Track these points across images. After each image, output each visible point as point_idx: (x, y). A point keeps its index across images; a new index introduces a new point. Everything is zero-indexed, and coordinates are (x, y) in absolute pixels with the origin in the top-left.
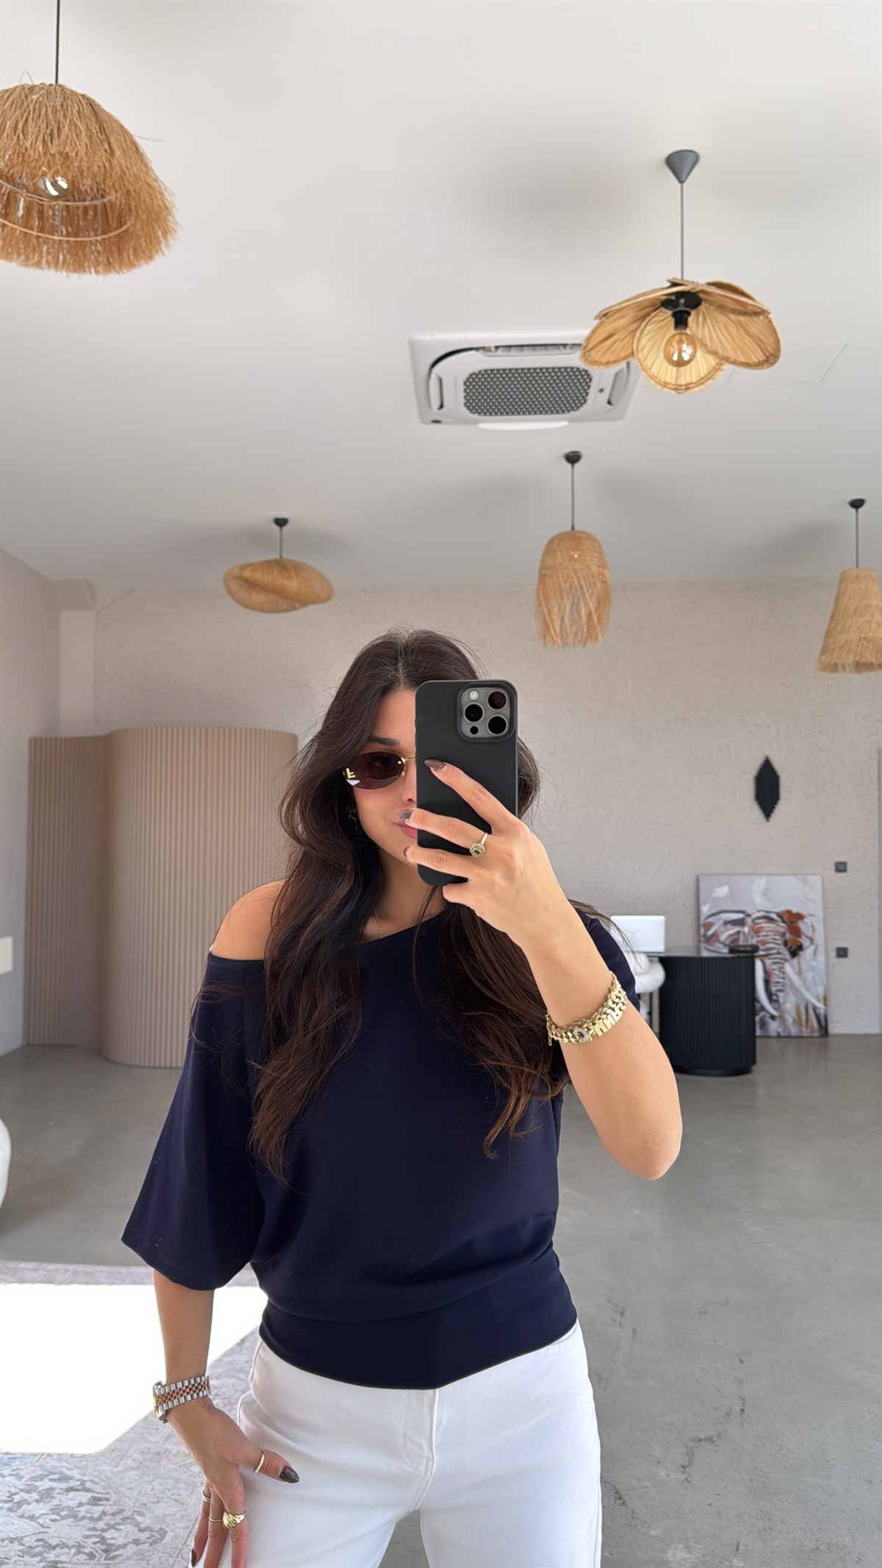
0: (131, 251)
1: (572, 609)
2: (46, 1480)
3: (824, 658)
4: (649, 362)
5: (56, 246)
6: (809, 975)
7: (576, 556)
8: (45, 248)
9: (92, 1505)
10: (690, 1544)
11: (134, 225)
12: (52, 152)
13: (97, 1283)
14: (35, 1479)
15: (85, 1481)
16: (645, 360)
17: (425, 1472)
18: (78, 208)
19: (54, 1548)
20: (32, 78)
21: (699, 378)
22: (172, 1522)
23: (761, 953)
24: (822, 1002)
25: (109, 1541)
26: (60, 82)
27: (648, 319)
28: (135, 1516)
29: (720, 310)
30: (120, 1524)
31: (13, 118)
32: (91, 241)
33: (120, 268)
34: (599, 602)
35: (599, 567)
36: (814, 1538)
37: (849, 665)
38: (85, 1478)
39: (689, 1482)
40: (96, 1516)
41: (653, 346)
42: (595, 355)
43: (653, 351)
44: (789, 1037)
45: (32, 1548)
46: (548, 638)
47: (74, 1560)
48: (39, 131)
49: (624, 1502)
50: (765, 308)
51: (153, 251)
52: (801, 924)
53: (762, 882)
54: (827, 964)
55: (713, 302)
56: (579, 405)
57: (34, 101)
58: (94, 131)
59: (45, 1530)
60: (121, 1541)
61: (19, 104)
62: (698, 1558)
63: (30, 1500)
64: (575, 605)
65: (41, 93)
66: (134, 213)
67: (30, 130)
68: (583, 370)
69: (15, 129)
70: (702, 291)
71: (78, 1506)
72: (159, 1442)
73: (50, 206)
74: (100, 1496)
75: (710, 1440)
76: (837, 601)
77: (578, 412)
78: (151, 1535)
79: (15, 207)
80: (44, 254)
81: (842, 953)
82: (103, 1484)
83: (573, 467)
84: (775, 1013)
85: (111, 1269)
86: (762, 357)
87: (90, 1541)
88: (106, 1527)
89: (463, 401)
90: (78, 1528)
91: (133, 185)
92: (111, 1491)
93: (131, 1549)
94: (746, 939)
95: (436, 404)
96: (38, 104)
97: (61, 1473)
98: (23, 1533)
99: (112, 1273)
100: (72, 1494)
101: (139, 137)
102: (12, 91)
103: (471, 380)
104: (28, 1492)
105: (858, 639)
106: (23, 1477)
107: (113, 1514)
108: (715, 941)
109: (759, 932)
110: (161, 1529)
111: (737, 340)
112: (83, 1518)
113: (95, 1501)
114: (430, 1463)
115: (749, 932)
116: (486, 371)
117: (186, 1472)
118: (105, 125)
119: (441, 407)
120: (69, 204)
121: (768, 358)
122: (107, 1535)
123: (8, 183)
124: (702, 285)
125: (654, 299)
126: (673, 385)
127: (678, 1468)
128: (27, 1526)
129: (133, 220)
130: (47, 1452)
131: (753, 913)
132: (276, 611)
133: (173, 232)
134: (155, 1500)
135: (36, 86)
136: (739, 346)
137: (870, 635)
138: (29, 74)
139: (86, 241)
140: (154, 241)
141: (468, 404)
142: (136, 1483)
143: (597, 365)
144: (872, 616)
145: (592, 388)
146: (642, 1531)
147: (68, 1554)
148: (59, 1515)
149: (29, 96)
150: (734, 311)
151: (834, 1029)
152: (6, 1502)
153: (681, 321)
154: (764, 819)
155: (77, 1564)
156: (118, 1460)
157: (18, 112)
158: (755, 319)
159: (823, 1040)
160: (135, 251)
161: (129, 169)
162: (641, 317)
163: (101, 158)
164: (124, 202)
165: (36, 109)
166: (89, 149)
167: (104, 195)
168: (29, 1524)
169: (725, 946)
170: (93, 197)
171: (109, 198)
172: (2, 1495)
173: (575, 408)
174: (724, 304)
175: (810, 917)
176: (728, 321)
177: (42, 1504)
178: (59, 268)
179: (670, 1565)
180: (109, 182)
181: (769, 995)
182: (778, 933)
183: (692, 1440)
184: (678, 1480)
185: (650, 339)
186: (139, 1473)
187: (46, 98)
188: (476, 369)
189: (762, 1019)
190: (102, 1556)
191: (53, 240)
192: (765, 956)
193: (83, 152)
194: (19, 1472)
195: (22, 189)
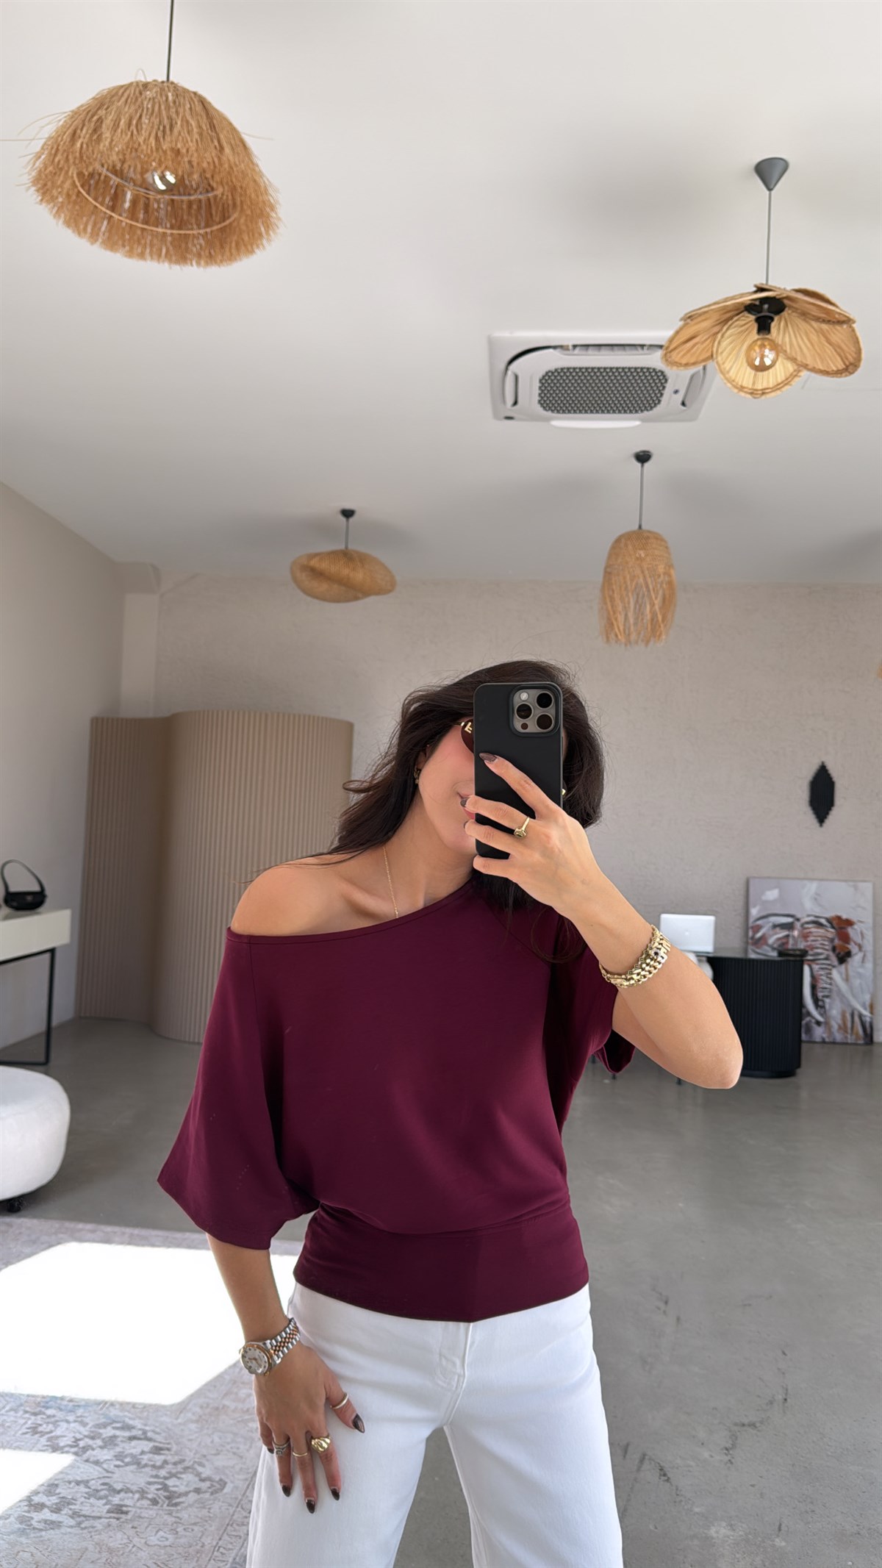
0: (233, 245)
1: (636, 607)
2: (109, 1428)
4: (727, 366)
5: (160, 238)
6: (856, 982)
7: (643, 556)
8: (149, 239)
9: (155, 1454)
10: (733, 1522)
11: (238, 220)
12: (164, 148)
14: (98, 1426)
15: (147, 1431)
16: (724, 363)
17: (457, 1387)
18: (182, 201)
19: (119, 1492)
20: (146, 75)
21: (775, 384)
22: (231, 1474)
23: (809, 958)
24: (868, 1008)
25: (171, 1489)
26: (172, 79)
27: (730, 323)
28: (196, 1466)
29: (803, 318)
30: (181, 1473)
31: (127, 115)
32: (193, 235)
33: (221, 261)
34: (664, 602)
35: (665, 566)
36: (855, 1523)
38: (147, 1428)
39: (732, 1463)
40: (158, 1464)
41: (733, 349)
42: (675, 356)
43: (732, 355)
44: (834, 1043)
45: (97, 1491)
46: (613, 636)
47: (138, 1504)
48: (152, 127)
49: (669, 1479)
50: (851, 317)
51: (255, 247)
52: (850, 931)
53: (812, 887)
54: (875, 972)
55: (797, 309)
56: (653, 405)
57: (148, 98)
58: (205, 128)
59: (109, 1475)
60: (183, 1489)
61: (133, 100)
62: (741, 1536)
63: (94, 1446)
64: (640, 603)
66: (239, 208)
67: (144, 126)
68: (660, 371)
69: (130, 124)
70: (788, 298)
71: (141, 1454)
72: (217, 1399)
73: (155, 199)
74: (161, 1445)
75: (753, 1425)
77: (651, 412)
78: (212, 1485)
79: (122, 199)
80: (148, 246)
82: (164, 1434)
83: (642, 466)
84: (820, 1019)
86: (841, 366)
87: (153, 1488)
88: (167, 1475)
89: (537, 398)
90: (142, 1475)
91: (239, 181)
92: (172, 1441)
93: (192, 1497)
94: (796, 942)
95: (510, 400)
96: (151, 102)
97: (124, 1422)
98: (88, 1476)
99: (167, 1237)
100: (134, 1443)
101: (244, 134)
102: (127, 87)
103: (547, 378)
104: (93, 1438)
106: (87, 1424)
107: (175, 1464)
108: (763, 944)
109: (808, 936)
110: (221, 1480)
111: (816, 347)
112: (146, 1465)
113: (157, 1450)
114: (461, 1379)
115: (799, 936)
116: (562, 369)
117: (244, 1428)
118: (215, 122)
119: (515, 403)
120: (174, 197)
121: (847, 367)
122: (170, 1482)
123: (117, 176)
124: (789, 291)
125: (739, 303)
126: (750, 389)
127: (722, 1449)
128: (92, 1471)
129: (235, 215)
130: (110, 1400)
131: (803, 918)
132: (338, 601)
133: (275, 227)
134: (214, 1452)
135: (149, 83)
136: (818, 354)
139: (189, 235)
140: (256, 235)
141: (542, 402)
142: (196, 1435)
143: (677, 366)
145: (667, 390)
146: (686, 1507)
147: (133, 1498)
148: (123, 1461)
149: (143, 92)
150: (818, 319)
152: (71, 1446)
153: (764, 326)
154: (818, 825)
155: (140, 1508)
156: (178, 1413)
157: (132, 108)
158: (838, 327)
159: (868, 1047)
160: (237, 244)
161: (236, 165)
162: (725, 320)
163: (210, 155)
164: (230, 197)
165: (149, 106)
166: (200, 145)
167: (210, 189)
168: (94, 1469)
169: (774, 949)
170: (198, 192)
171: (215, 193)
172: (67, 1440)
173: (649, 408)
174: (808, 311)
175: (859, 924)
176: (809, 327)
177: (105, 1451)
178: (161, 260)
179: (714, 1541)
180: (217, 178)
181: (816, 1000)
182: (826, 939)
183: (736, 1424)
184: (721, 1461)
185: (731, 343)
186: (198, 1426)
187: (159, 97)
188: (552, 367)
189: (808, 1024)
190: (166, 1503)
191: (157, 232)
192: (813, 961)
193: (193, 149)
194: (82, 1420)
195: (130, 183)
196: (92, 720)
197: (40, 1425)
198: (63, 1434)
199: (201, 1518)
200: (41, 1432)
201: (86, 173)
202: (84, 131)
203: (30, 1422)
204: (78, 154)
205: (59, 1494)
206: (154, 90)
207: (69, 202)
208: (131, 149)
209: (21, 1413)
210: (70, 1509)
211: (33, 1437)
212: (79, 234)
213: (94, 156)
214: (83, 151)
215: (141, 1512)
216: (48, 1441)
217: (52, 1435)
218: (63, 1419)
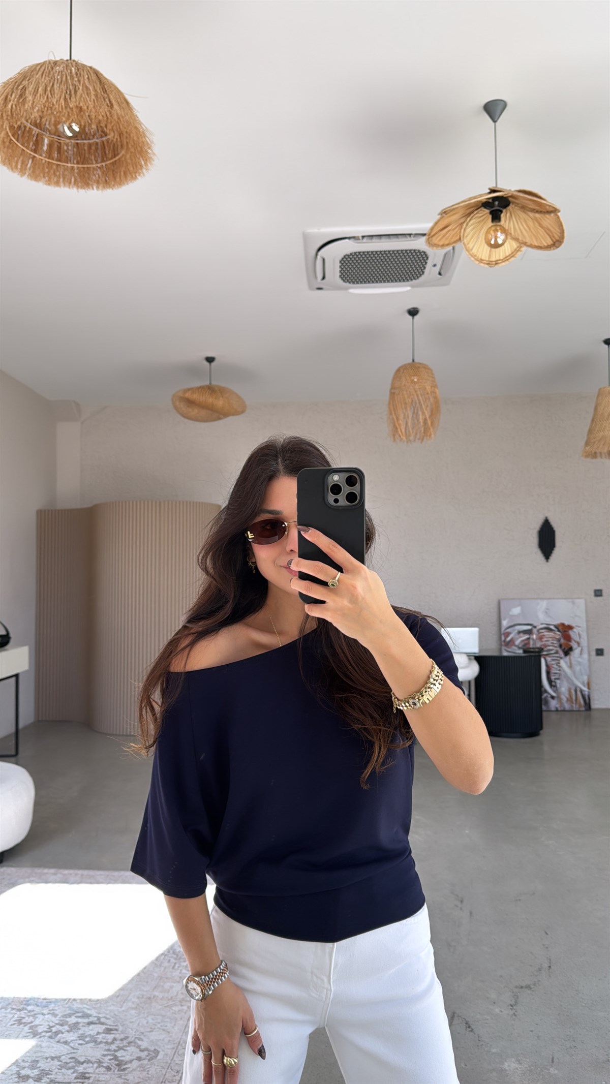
0: (122, 173)
1: (413, 417)
2: (73, 1017)
3: (587, 448)
4: (471, 246)
5: (69, 170)
6: (578, 668)
7: (416, 380)
8: (62, 171)
9: (107, 1034)
10: (519, 1058)
11: (125, 156)
12: (71, 106)
13: (98, 883)
14: (65, 1016)
15: (100, 1017)
16: (468, 244)
17: (326, 999)
18: (84, 144)
19: (82, 1063)
20: (56, 56)
21: (505, 256)
22: (162, 1045)
23: (545, 653)
24: (586, 686)
25: (120, 1058)
26: (73, 58)
27: (472, 215)
28: (137, 1041)
29: (523, 210)
30: (126, 1046)
31: (44, 83)
32: (93, 167)
33: (114, 186)
34: (432, 411)
35: (432, 387)
36: (605, 1053)
37: (605, 454)
38: (100, 1015)
39: (516, 1016)
40: (110, 1041)
41: (475, 233)
42: (435, 240)
43: (475, 237)
44: (564, 711)
45: (67, 1063)
46: (397, 436)
47: (97, 1071)
48: (62, 92)
49: (472, 1029)
50: (558, 208)
51: (137, 173)
52: (571, 633)
53: (543, 604)
54: (589, 660)
55: (518, 204)
56: (419, 276)
57: (58, 71)
58: (99, 91)
59: (75, 1051)
60: (128, 1058)
61: (47, 74)
62: (526, 1067)
63: (63, 1031)
64: (415, 414)
66: (125, 148)
67: (56, 91)
68: (423, 252)
69: (46, 90)
70: (512, 196)
71: (97, 1035)
72: (149, 991)
73: (65, 143)
74: (111, 1027)
75: (528, 987)
76: (596, 409)
77: (418, 280)
78: (149, 1054)
79: (41, 144)
80: (61, 176)
81: (599, 652)
82: (112, 1019)
83: (413, 318)
84: (554, 694)
85: (106, 873)
86: (550, 242)
87: (107, 1059)
88: (117, 1049)
89: (339, 274)
90: (98, 1049)
91: (125, 128)
92: (119, 1024)
93: (136, 1063)
94: (535, 643)
95: (320, 276)
96: (60, 74)
97: (83, 1012)
98: (60, 1053)
99: (108, 876)
100: (91, 1027)
101: (127, 94)
102: (42, 64)
103: (345, 259)
104: (62, 1025)
106: (57, 1015)
107: (122, 1040)
108: (512, 645)
109: (542, 638)
110: (155, 1050)
111: (532, 230)
112: (101, 1042)
113: (108, 1031)
114: (329, 992)
115: (537, 638)
116: (355, 253)
117: (169, 1011)
118: (106, 87)
119: (324, 278)
120: (79, 142)
121: (554, 243)
122: (119, 1054)
123: (37, 128)
124: (513, 192)
125: (478, 201)
126: (487, 261)
127: (508, 1006)
128: (62, 1049)
129: (123, 152)
130: (73, 997)
131: (538, 625)
132: (207, 421)
133: (151, 160)
134: (149, 1030)
135: (58, 61)
136: (534, 235)
139: (90, 168)
140: (139, 167)
141: (342, 276)
142: (135, 1018)
143: (436, 247)
145: (428, 264)
146: (486, 1049)
147: (93, 1067)
148: (84, 1040)
149: (54, 68)
150: (533, 211)
151: (595, 705)
152: (47, 1032)
153: (496, 217)
154: (545, 561)
155: (99, 1074)
156: (122, 1003)
157: (47, 79)
158: (547, 216)
159: (588, 712)
160: (125, 173)
161: (123, 117)
162: (468, 214)
163: (104, 110)
164: (119, 139)
165: (59, 77)
166: (96, 103)
167: (103, 135)
168: (64, 1047)
169: (519, 648)
170: (95, 137)
171: (108, 137)
172: (44, 1028)
173: (416, 278)
174: (527, 205)
175: (577, 628)
176: (527, 217)
177: (71, 1033)
178: (71, 186)
179: (507, 1072)
180: (109, 127)
181: (550, 681)
182: (554, 639)
183: (516, 987)
184: (508, 1014)
185: (473, 229)
186: (137, 1012)
187: (65, 71)
188: (348, 252)
189: (546, 698)
190: (117, 1069)
191: (67, 166)
192: (547, 655)
193: (91, 106)
194: (53, 1013)
195: (46, 132)
196: (37, 512)
197: (24, 1018)
198: (40, 1024)
199: (142, 1079)
200: (25, 1023)
201: (16, 126)
202: (13, 96)
203: (16, 1016)
204: (9, 113)
205: (40, 1067)
206: (62, 66)
207: (4, 147)
208: (48, 108)
209: (10, 1009)
210: (48, 1078)
211: (19, 1027)
212: (12, 169)
213: (22, 114)
214: (13, 110)
215: (99, 1077)
216: (31, 1028)
217: (33, 1024)
218: (39, 1012)
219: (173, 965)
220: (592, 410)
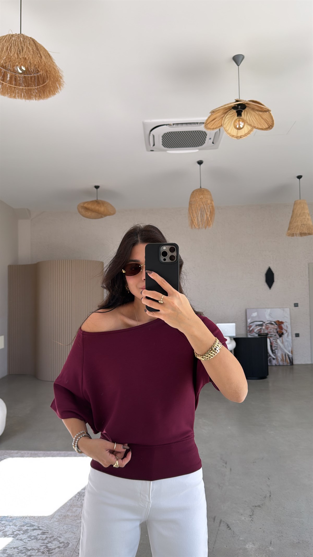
0: (48, 91)
2: (25, 527)
3: (289, 231)
4: (227, 128)
5: (21, 90)
6: (286, 344)
7: (202, 197)
8: (17, 91)
9: (42, 535)
10: (254, 542)
11: (49, 83)
12: (20, 57)
13: (39, 457)
14: (21, 526)
15: (39, 526)
16: (226, 128)
17: (148, 507)
18: (28, 77)
19: (30, 550)
20: (13, 32)
21: (245, 134)
22: (71, 540)
23: (269, 336)
24: (291, 353)
25: (49, 547)
26: (22, 33)
27: (227, 113)
28: (58, 538)
29: (253, 110)
30: (53, 541)
31: (6, 46)
32: (33, 89)
33: (44, 98)
34: (211, 213)
35: (210, 201)
36: (297, 539)
37: (298, 234)
38: (39, 525)
39: (252, 521)
40: (44, 538)
41: (229, 122)
42: (209, 126)
43: (229, 124)
44: (280, 365)
45: (22, 550)
46: (193, 226)
47: (37, 554)
48: (16, 50)
49: (230, 528)
50: (269, 109)
51: (56, 92)
52: (283, 325)
53: (268, 311)
54: (292, 340)
55: (250, 107)
56: (202, 144)
57: (13, 40)
58: (35, 50)
59: (26, 544)
60: (53, 547)
61: (8, 41)
62: (257, 547)
63: (20, 534)
64: (202, 214)
65: (16, 37)
66: (49, 79)
67: (12, 50)
68: (204, 132)
69: (7, 49)
70: (247, 103)
71: (37, 535)
72: (65, 512)
73: (19, 77)
74: (45, 531)
75: (259, 506)
76: (293, 211)
77: (202, 147)
78: (64, 545)
79: (6, 77)
80: (17, 93)
81: (297, 335)
82: (46, 527)
83: (200, 166)
84: (274, 357)
86: (267, 126)
87: (42, 548)
88: (48, 542)
90: (38, 543)
91: (49, 69)
92: (49, 530)
93: (57, 550)
94: (264, 331)
95: (152, 144)
96: (15, 41)
97: (31, 524)
98: (18, 545)
99: (44, 454)
100: (35, 531)
101: (50, 51)
102: (6, 36)
103: (164, 136)
104: (19, 531)
105: (301, 224)
106: (17, 526)
107: (50, 538)
108: (253, 332)
109: (268, 328)
110: (67, 542)
111: (258, 120)
112: (39, 539)
113: (43, 533)
114: (149, 503)
115: (265, 329)
116: (170, 132)
117: (75, 522)
118: (38, 48)
119: (154, 145)
120: (25, 75)
121: (269, 127)
122: (49, 545)
123: (4, 69)
124: (247, 101)
125: (230, 106)
126: (236, 136)
127: (249, 516)
129: (48, 81)
130: (26, 516)
131: (266, 322)
132: (95, 218)
133: (62, 85)
134: (64, 532)
135: (14, 34)
136: (259, 123)
137: (305, 223)
138: (11, 30)
139: (32, 89)
140: (56, 88)
141: (163, 144)
142: (58, 526)
143: (210, 129)
144: (306, 216)
145: (207, 138)
146: (237, 538)
147: (35, 552)
148: (31, 538)
149: (12, 38)
150: (258, 110)
151: (296, 362)
152: (11, 534)
153: (239, 114)
154: (269, 289)
156: (51, 519)
157: (8, 43)
158: (265, 113)
159: (292, 366)
161: (47, 63)
162: (225, 113)
163: (37, 59)
164: (46, 75)
165: (14, 43)
166: (33, 56)
167: (38, 72)
168: (20, 542)
169: (256, 333)
170: (34, 73)
171: (40, 73)
172: (10, 532)
174: (255, 108)
175: (286, 323)
176: (255, 114)
177: (24, 535)
178: (22, 98)
179: (248, 550)
180: (40, 68)
181: (272, 351)
182: (275, 329)
183: (253, 506)
184: (249, 520)
185: (228, 120)
186: (58, 523)
187: (17, 39)
188: (166, 132)
189: (270, 359)
190: (47, 553)
191: (20, 88)
192: (270, 337)
193: (31, 57)
194: (15, 524)
195: (9, 71)
196: (8, 266)
198: (8, 530)
205: (8, 553)
208: (8, 58)
216: (3, 533)
217: (4, 531)
218: (8, 524)
219: (77, 499)
220: (291, 212)
